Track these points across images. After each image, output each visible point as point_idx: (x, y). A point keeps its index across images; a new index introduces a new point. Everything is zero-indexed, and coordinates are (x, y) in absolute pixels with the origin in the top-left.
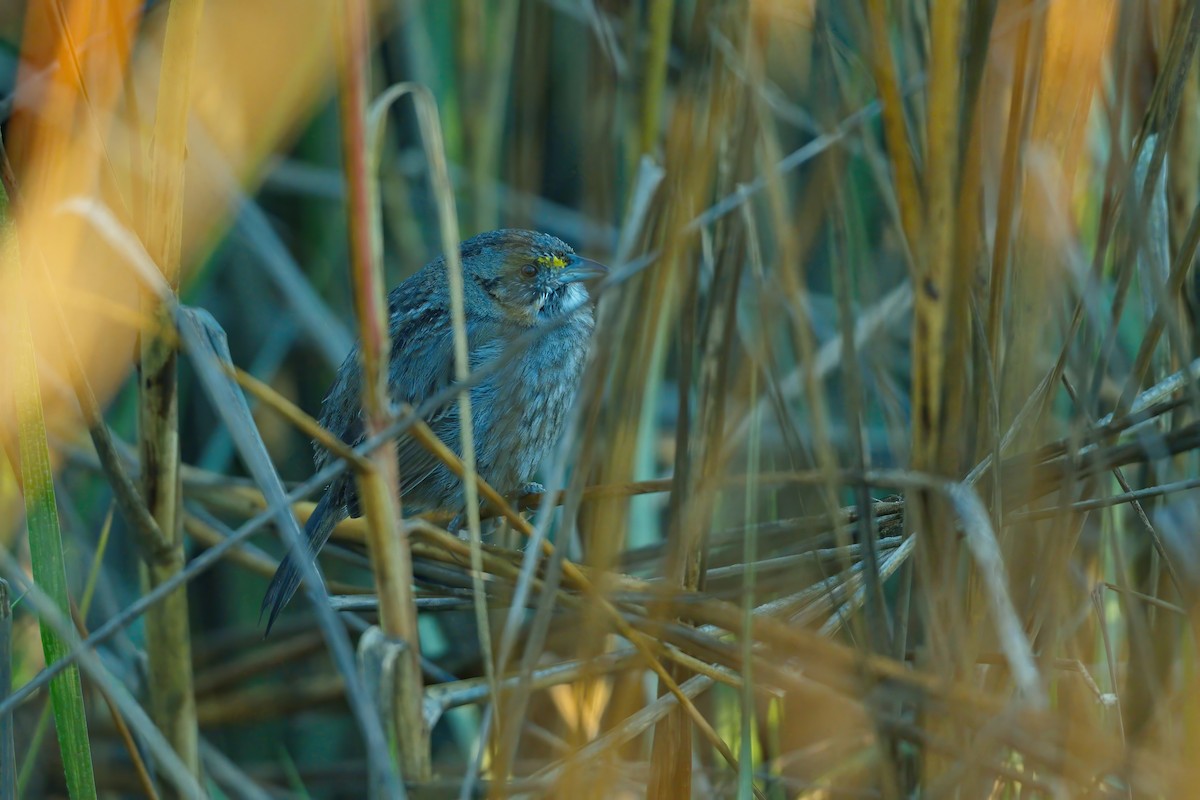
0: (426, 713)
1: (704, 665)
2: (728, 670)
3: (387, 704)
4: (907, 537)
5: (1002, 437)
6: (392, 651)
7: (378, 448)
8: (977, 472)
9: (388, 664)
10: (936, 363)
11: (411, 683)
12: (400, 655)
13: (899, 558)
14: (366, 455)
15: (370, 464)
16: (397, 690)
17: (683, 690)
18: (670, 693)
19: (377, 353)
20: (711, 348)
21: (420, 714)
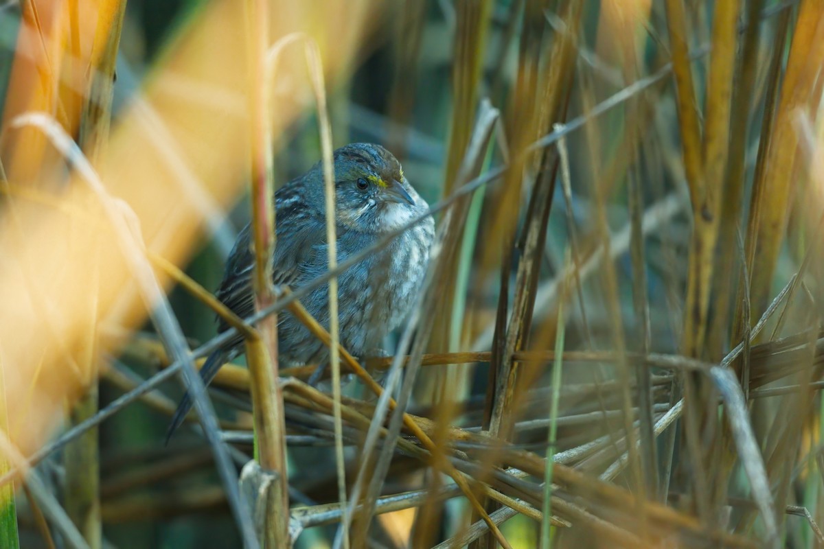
0: (291, 530)
1: (509, 499)
2: (527, 504)
3: (261, 522)
4: (673, 404)
5: (752, 329)
6: (266, 479)
7: (262, 320)
8: (732, 356)
9: (262, 490)
10: (707, 272)
11: (279, 506)
12: (272, 482)
13: (666, 421)
14: (253, 325)
15: (256, 332)
16: (269, 511)
17: (492, 519)
18: (482, 520)
19: (266, 246)
20: (527, 251)
21: (286, 530)
